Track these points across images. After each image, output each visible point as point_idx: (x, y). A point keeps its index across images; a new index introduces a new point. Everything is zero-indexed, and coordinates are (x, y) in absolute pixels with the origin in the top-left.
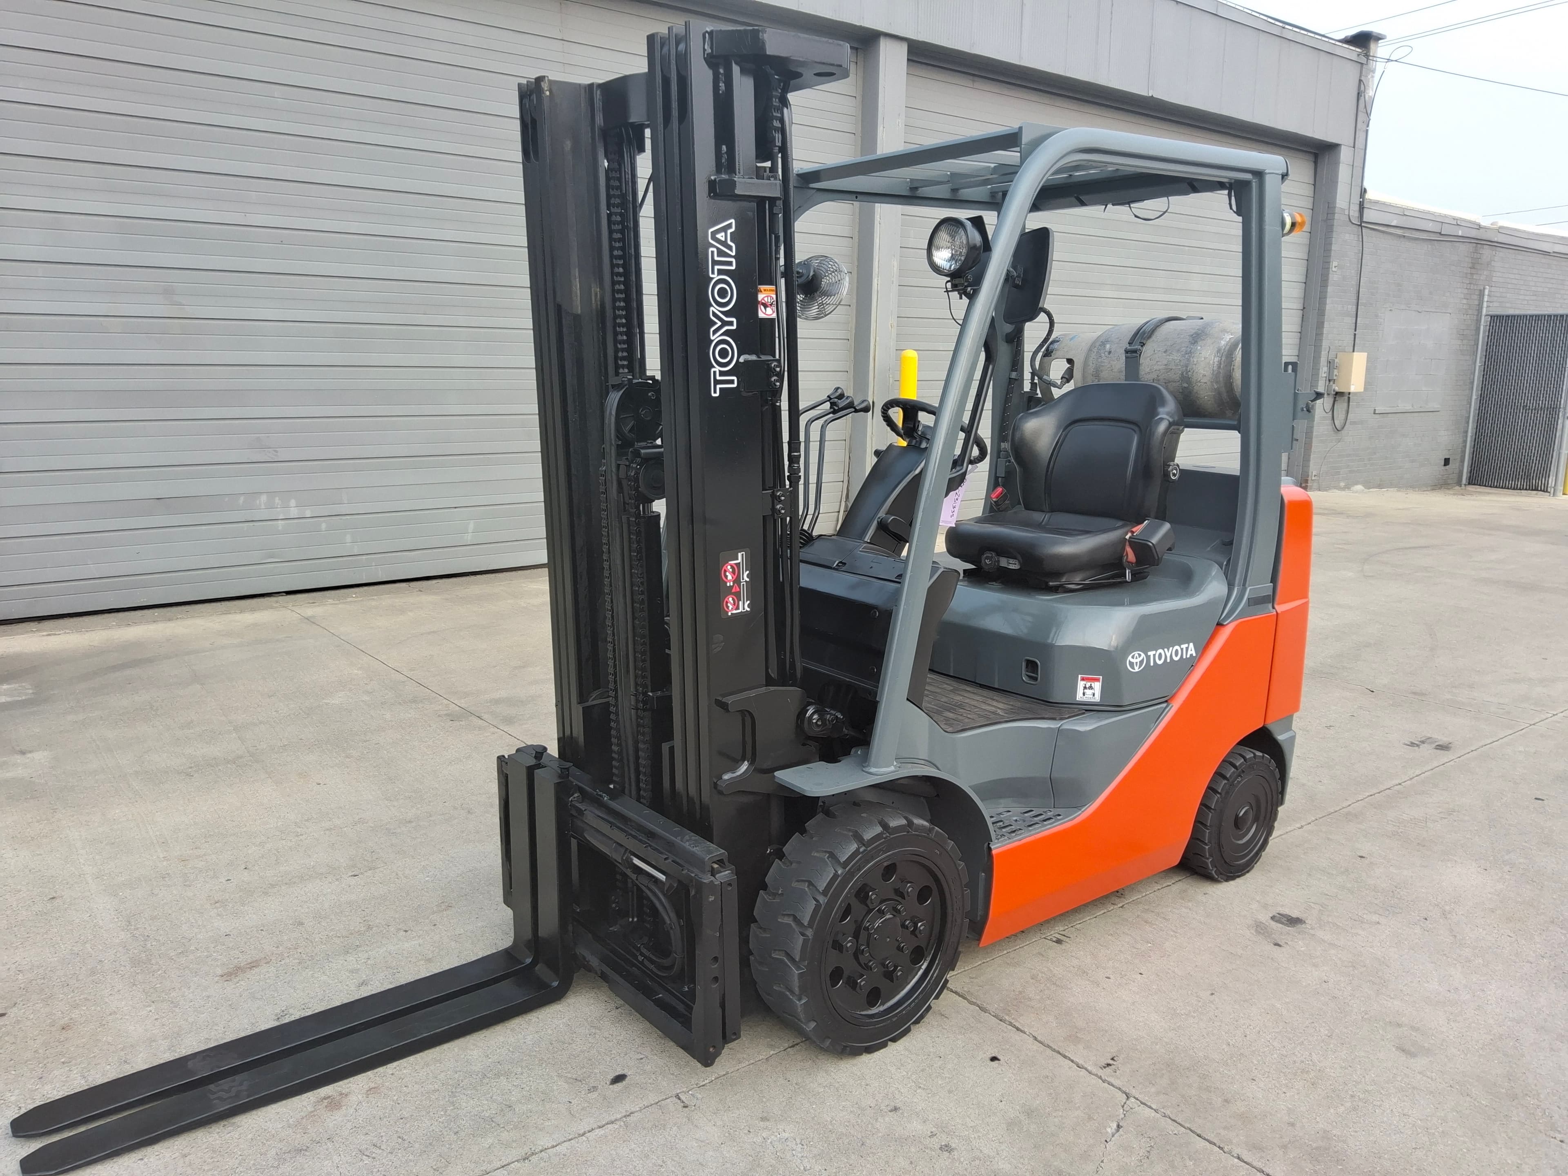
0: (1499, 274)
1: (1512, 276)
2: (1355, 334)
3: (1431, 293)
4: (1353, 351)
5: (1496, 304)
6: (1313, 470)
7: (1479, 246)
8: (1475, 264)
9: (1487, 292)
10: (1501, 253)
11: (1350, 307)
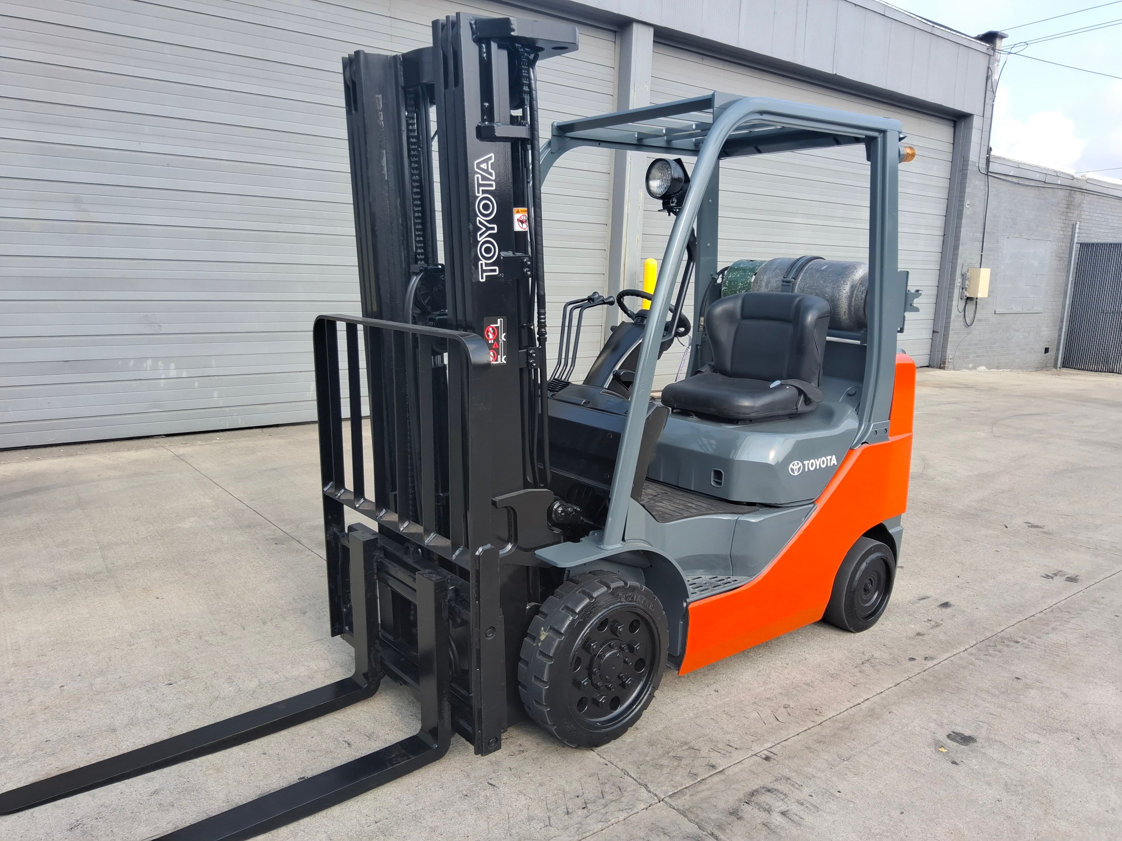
0: (1086, 213)
1: (1096, 215)
2: (982, 255)
3: (1037, 226)
4: (980, 267)
5: (1084, 235)
6: (950, 354)
7: (1072, 192)
8: (1070, 206)
9: (1077, 226)
10: (1089, 198)
11: (978, 234)
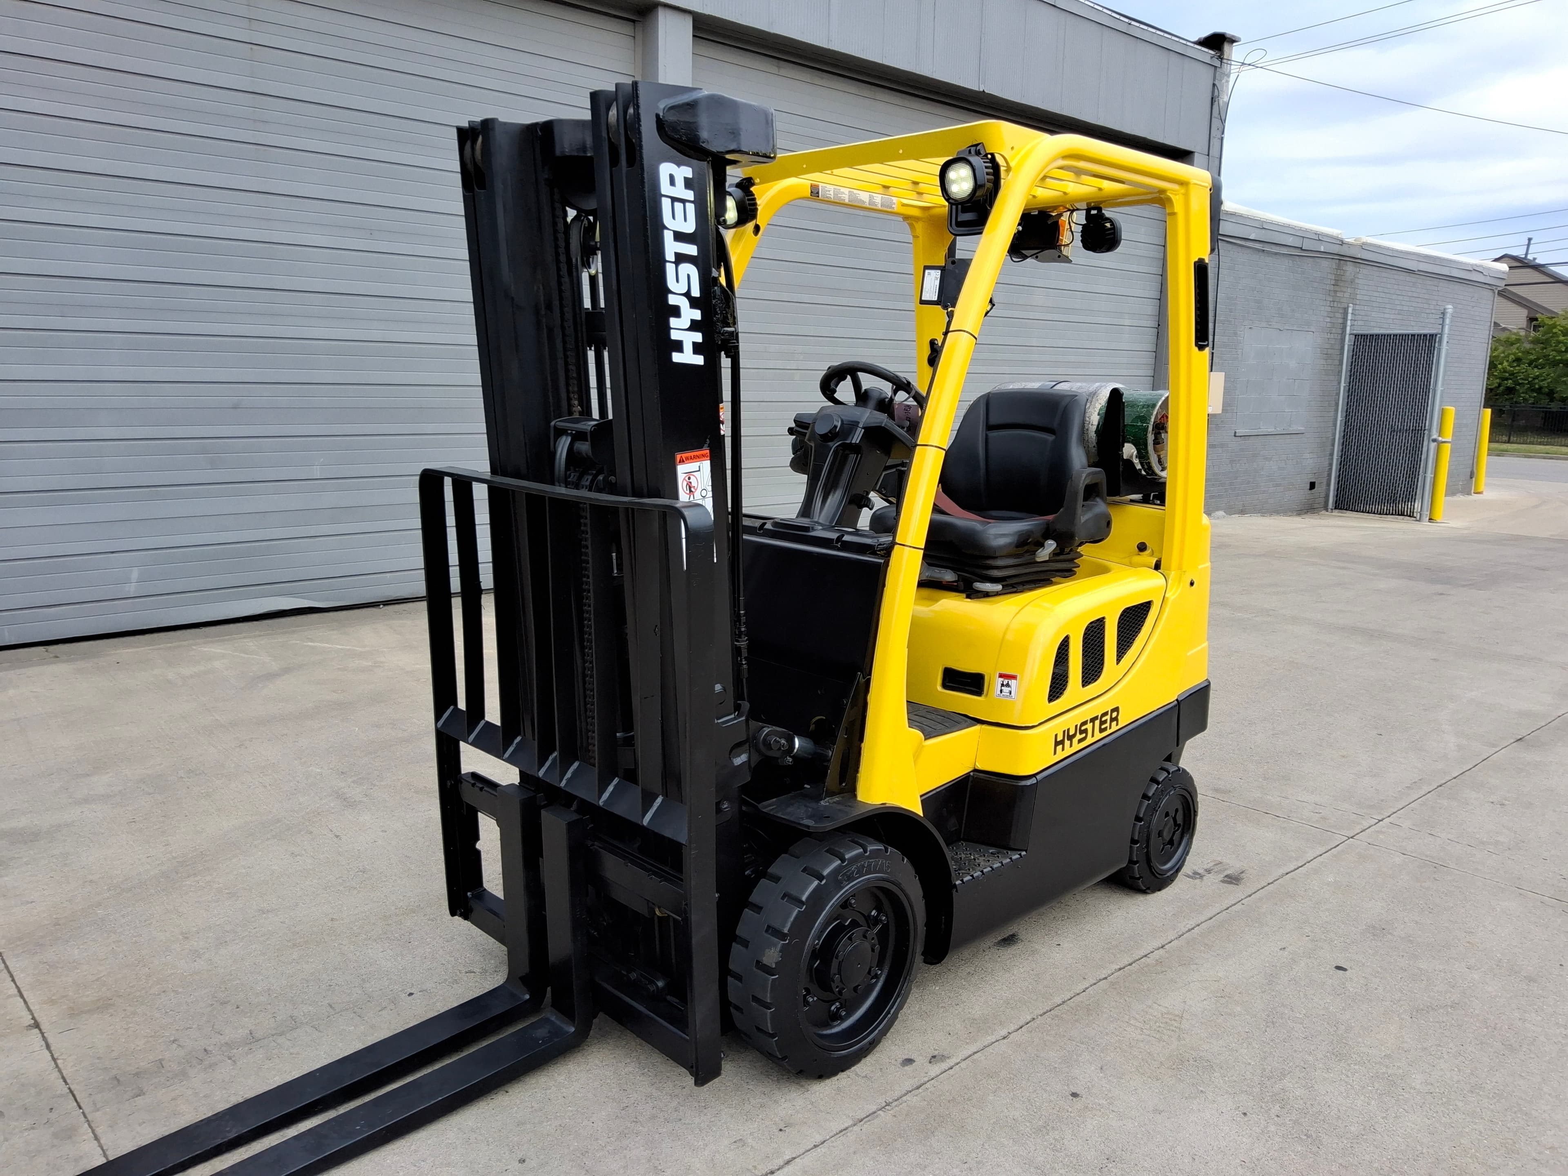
0: (1364, 292)
1: (1377, 294)
5: (1360, 323)
7: (1342, 262)
9: (1350, 310)
10: (1366, 270)
